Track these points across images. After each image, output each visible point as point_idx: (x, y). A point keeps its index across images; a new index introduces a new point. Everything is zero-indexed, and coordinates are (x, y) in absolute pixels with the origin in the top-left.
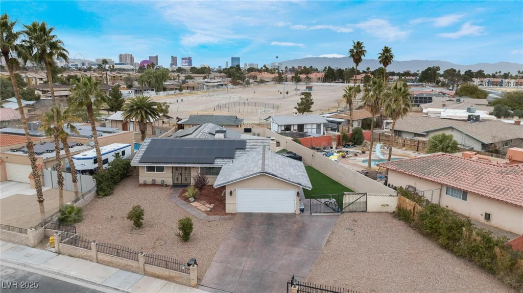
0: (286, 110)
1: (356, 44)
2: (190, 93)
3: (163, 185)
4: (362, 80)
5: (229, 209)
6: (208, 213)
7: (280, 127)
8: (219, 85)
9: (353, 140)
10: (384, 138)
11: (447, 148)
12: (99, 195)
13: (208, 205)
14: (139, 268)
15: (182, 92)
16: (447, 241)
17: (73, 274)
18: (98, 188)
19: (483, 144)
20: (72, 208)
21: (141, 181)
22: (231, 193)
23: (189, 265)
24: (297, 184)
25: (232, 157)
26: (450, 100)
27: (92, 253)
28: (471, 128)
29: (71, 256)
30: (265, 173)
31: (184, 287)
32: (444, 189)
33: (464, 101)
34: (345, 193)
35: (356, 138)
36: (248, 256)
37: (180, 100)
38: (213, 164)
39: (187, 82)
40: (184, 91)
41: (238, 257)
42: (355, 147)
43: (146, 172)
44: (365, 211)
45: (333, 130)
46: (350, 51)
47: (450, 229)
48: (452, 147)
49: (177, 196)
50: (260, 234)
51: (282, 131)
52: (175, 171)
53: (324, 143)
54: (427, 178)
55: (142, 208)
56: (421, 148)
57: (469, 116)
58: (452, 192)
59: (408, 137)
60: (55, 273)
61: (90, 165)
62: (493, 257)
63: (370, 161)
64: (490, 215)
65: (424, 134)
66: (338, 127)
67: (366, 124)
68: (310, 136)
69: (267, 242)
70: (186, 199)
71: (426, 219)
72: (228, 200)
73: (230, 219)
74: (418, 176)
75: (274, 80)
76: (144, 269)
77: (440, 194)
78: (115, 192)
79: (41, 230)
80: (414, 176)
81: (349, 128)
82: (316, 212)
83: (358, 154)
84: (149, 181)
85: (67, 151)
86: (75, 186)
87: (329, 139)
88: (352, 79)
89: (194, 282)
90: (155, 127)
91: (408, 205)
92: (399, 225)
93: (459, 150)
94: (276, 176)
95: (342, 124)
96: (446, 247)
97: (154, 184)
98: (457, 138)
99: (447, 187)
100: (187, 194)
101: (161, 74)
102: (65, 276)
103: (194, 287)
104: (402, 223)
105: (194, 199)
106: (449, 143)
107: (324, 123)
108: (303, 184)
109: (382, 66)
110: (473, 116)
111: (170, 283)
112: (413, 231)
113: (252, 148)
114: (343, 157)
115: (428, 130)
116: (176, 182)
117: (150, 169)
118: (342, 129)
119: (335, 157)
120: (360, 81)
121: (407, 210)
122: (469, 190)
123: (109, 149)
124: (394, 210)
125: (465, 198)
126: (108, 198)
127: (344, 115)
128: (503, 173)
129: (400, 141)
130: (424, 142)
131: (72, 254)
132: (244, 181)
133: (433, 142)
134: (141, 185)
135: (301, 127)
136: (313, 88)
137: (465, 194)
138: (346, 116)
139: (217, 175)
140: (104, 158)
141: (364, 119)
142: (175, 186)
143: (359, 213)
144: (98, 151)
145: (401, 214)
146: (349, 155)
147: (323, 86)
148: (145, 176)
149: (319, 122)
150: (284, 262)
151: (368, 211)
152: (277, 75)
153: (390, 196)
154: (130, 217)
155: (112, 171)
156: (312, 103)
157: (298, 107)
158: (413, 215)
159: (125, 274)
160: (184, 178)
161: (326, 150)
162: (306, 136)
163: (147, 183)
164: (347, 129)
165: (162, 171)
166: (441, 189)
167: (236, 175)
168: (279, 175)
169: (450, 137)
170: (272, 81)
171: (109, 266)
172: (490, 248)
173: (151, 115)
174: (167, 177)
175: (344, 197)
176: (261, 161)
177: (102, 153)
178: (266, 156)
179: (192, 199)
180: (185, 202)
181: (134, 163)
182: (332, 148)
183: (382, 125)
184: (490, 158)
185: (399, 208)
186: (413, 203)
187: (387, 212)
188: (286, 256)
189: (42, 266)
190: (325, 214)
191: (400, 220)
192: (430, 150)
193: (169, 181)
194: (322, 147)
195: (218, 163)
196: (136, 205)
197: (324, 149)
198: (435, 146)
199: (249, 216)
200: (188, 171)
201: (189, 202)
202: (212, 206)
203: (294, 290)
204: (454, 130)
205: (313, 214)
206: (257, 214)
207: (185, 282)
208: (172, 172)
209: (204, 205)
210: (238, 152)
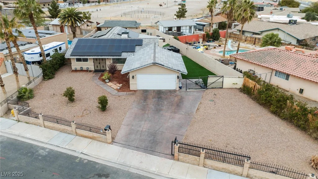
0: (169, 16)
2: (105, 5)
3: (87, 71)
5: (132, 87)
6: (119, 90)
7: (165, 28)
9: (213, 37)
10: (233, 36)
11: (274, 42)
12: (45, 79)
13: (118, 85)
14: (72, 131)
16: (276, 109)
17: (28, 136)
18: (44, 74)
19: (298, 40)
20: (26, 89)
21: (73, 68)
22: (133, 77)
23: (106, 130)
24: (178, 70)
25: (133, 51)
26: (275, 9)
27: (41, 121)
28: (291, 29)
29: (27, 123)
30: (156, 63)
31: (103, 143)
32: (274, 72)
33: (285, 10)
34: (209, 76)
35: (215, 36)
36: (145, 121)
37: (99, 10)
38: (121, 56)
40: (101, 3)
41: (139, 121)
42: (214, 42)
43: (76, 62)
44: (222, 88)
45: (200, 30)
47: (279, 101)
48: (277, 42)
49: (97, 78)
50: (153, 105)
51: (166, 31)
52: (95, 61)
53: (194, 40)
54: (263, 65)
55: (73, 89)
56: (256, 43)
57: (290, 21)
58: (279, 74)
59: (249, 35)
60: (16, 135)
61: (37, 58)
62: (307, 121)
63: (224, 51)
64: (303, 90)
65: (260, 33)
66: (203, 28)
67: (222, 26)
68: (185, 35)
69: (158, 110)
70: (104, 81)
71: (263, 94)
72: (131, 81)
73: (133, 94)
74: (258, 63)
76: (76, 132)
77: (271, 75)
78: (56, 76)
79: (5, 105)
80: (255, 64)
81: (210, 29)
82: (189, 89)
83: (216, 47)
84: (78, 68)
85: (18, 49)
86: (27, 73)
87: (197, 37)
89: (110, 140)
90: (82, 29)
91: (250, 84)
92: (244, 97)
93: (282, 44)
94: (164, 66)
95: (206, 26)
96: (275, 113)
97: (82, 70)
98: (281, 36)
99: (276, 72)
100: (104, 77)
102: (23, 137)
103: (110, 143)
104: (246, 96)
105: (109, 81)
106: (276, 40)
107: (194, 26)
108: (181, 70)
110: (292, 20)
111: (93, 141)
112: (253, 101)
113: (147, 45)
114: (207, 49)
115: (262, 30)
116: (96, 68)
117: (79, 60)
118: (206, 29)
119: (201, 49)
121: (249, 87)
122: (291, 74)
123: (50, 46)
124: (241, 87)
125: (287, 79)
126: (51, 80)
127: (207, 20)
128: (315, 62)
129: (244, 38)
130: (259, 39)
131: (27, 122)
132: (142, 69)
133: (265, 39)
134: (73, 71)
135: (179, 28)
137: (288, 76)
138: (209, 20)
139: (124, 63)
140: (46, 53)
141: (220, 23)
142: (96, 71)
143: (218, 89)
144: (41, 48)
145: (245, 90)
146: (211, 48)
148: (75, 65)
149: (190, 25)
150: (169, 124)
151: (223, 87)
153: (239, 77)
154: (65, 95)
155: (53, 62)
156: (186, 11)
157: (177, 14)
158: (254, 91)
159: (64, 135)
160: (102, 65)
161: (195, 45)
162: (182, 35)
163: (77, 70)
164: (209, 29)
165: (87, 61)
166: (272, 73)
167: (136, 65)
168: (165, 65)
169: (277, 36)
171: (52, 129)
172: (305, 115)
173: (78, 21)
174: (90, 65)
175: (209, 79)
176: (153, 54)
177: (44, 49)
178: (157, 50)
179: (107, 81)
180: (103, 83)
181: (67, 56)
182: (199, 43)
183: (231, 26)
184: (304, 50)
185: (244, 86)
186: (254, 83)
187: (236, 88)
188: (170, 120)
189: (8, 131)
190: (196, 90)
191: (244, 93)
192: (263, 44)
193: (92, 68)
194: (193, 42)
195: (124, 55)
196: (68, 87)
197: (194, 43)
198: (267, 42)
199: (145, 92)
200: (104, 61)
201: (106, 83)
202: (121, 85)
203: (176, 147)
204: (280, 30)
205: (187, 90)
206: (151, 90)
207: (104, 140)
208: (94, 62)
209: (116, 85)
210: (137, 48)
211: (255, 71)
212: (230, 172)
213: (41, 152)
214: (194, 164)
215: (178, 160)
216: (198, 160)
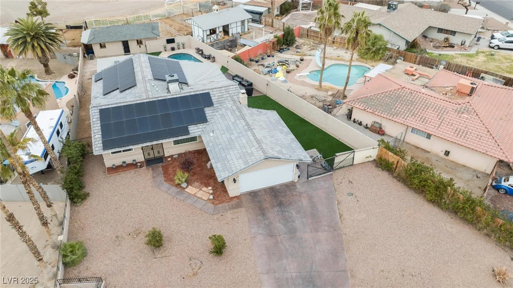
5: (232, 193)
6: (213, 202)
7: (205, 32)
9: (286, 42)
10: (312, 34)
13: (204, 189)
19: (407, 42)
21: (108, 165)
22: (235, 181)
24: (299, 160)
25: (206, 122)
32: (410, 130)
34: (337, 154)
35: (289, 39)
36: (286, 257)
38: (189, 134)
41: (278, 261)
43: (111, 155)
44: (352, 165)
45: (254, 21)
49: (163, 181)
50: (280, 222)
51: (207, 36)
52: (145, 149)
53: (259, 50)
55: (158, 230)
57: (389, 5)
58: (417, 131)
61: (41, 166)
64: (449, 152)
69: (292, 231)
70: (178, 186)
71: (414, 178)
73: (239, 206)
82: (311, 176)
83: (298, 63)
84: (119, 163)
87: (265, 46)
91: (391, 158)
94: (280, 159)
95: (264, 14)
97: (125, 166)
98: (387, 37)
99: (413, 129)
100: (177, 180)
104: (386, 173)
105: (186, 185)
106: (380, 45)
108: (303, 158)
113: (220, 102)
114: (288, 72)
116: (147, 157)
118: (265, 21)
119: (280, 75)
121: (389, 161)
122: (433, 133)
124: (375, 158)
125: (428, 139)
134: (109, 170)
135: (226, 27)
137: (429, 136)
141: (282, 4)
142: (148, 162)
143: (347, 168)
145: (381, 163)
146: (292, 67)
148: (110, 158)
150: (319, 255)
151: (354, 164)
153: (373, 148)
158: (396, 167)
160: (156, 151)
163: (117, 166)
164: (270, 21)
165: (130, 150)
166: (407, 130)
174: (136, 153)
175: (336, 158)
176: (250, 133)
178: (247, 119)
179: (184, 185)
180: (178, 190)
183: (297, 5)
185: (380, 158)
186: (397, 157)
187: (368, 162)
188: (318, 247)
190: (320, 176)
193: (140, 158)
194: (260, 57)
195: (193, 131)
197: (262, 59)
199: (254, 195)
200: (160, 147)
201: (183, 188)
202: (210, 189)
204: (382, 27)
205: (309, 179)
206: (260, 191)
208: (142, 151)
209: (201, 189)
210: (208, 111)
211: (381, 124)
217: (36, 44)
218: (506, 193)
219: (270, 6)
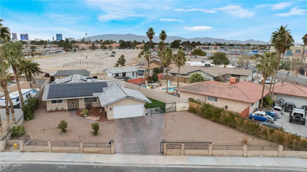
1: (150, 29)
2: (39, 58)
3: (63, 110)
4: (141, 48)
5: (109, 117)
6: (99, 121)
7: (113, 75)
8: (57, 52)
9: (153, 79)
11: (199, 80)
12: (27, 119)
13: (96, 117)
14: (80, 150)
15: (34, 57)
16: (215, 119)
17: (41, 159)
18: (24, 115)
19: (214, 77)
21: (49, 109)
22: (111, 109)
23: (110, 143)
24: (145, 101)
25: (102, 91)
26: (191, 57)
27: (49, 147)
28: (207, 70)
30: (129, 96)
31: (108, 155)
32: (207, 98)
33: (198, 57)
35: (155, 78)
36: (132, 137)
38: (92, 95)
39: (35, 50)
40: (35, 56)
41: (127, 138)
42: (155, 82)
43: (51, 104)
44: (176, 111)
45: (140, 75)
46: (147, 33)
47: (216, 113)
48: (201, 80)
49: (75, 115)
50: (132, 127)
52: (69, 102)
53: (139, 82)
54: (199, 93)
56: (186, 81)
57: (206, 64)
58: (210, 98)
59: (180, 76)
60: (29, 161)
61: (15, 103)
62: (235, 121)
63: (167, 88)
64: (227, 106)
65: (187, 74)
66: (143, 73)
67: (156, 71)
68: (132, 78)
69: (137, 130)
70: (82, 116)
71: (205, 110)
72: (109, 113)
73: (112, 122)
74: (195, 93)
75: (90, 48)
76: (83, 150)
77: (205, 100)
79: (5, 141)
80: (193, 93)
82: (153, 114)
83: (158, 86)
84: (54, 108)
86: (13, 115)
87: (142, 79)
88: (136, 47)
89: (113, 152)
90: (34, 79)
91: (195, 106)
92: (192, 115)
93: (204, 80)
94: (134, 98)
95: (145, 71)
96: (215, 121)
97: (57, 110)
98: (203, 75)
100: (82, 113)
101: (18, 45)
103: (113, 154)
104: (193, 114)
105: (87, 115)
106: (200, 78)
107: (136, 72)
108: (147, 100)
109: (161, 40)
110: (207, 64)
111: (99, 154)
112: (199, 117)
113: (111, 86)
114: (152, 88)
116: (70, 108)
117: (54, 102)
118: (145, 74)
120: (140, 48)
121: (194, 108)
122: (218, 96)
124: (188, 109)
125: (216, 101)
126: (32, 121)
127: (144, 67)
128: (230, 88)
129: (176, 78)
130: (188, 78)
131: (33, 151)
132: (118, 102)
133: (192, 78)
134: (48, 112)
135: (124, 74)
136: (116, 53)
137: (216, 99)
138: (146, 67)
141: (154, 69)
142: (70, 110)
143: (173, 112)
144: (21, 93)
145: (192, 110)
146: (154, 87)
147: (120, 51)
148: (50, 106)
149: (133, 71)
150: (150, 137)
151: (177, 111)
152: (92, 45)
153: (186, 102)
154: (59, 127)
156: (125, 61)
157: (117, 63)
158: (198, 110)
160: (74, 105)
163: (53, 110)
164: (148, 74)
165: (61, 102)
166: (206, 98)
167: (113, 99)
168: (135, 97)
169: (200, 75)
170: (89, 49)
171: (60, 152)
172: (233, 118)
174: (64, 105)
175: (166, 105)
176: (122, 91)
179: (86, 115)
180: (82, 118)
181: (44, 99)
182: (144, 84)
183: (163, 71)
184: (219, 83)
185: (190, 108)
186: (197, 104)
187: (185, 111)
188: (149, 135)
189: (18, 159)
191: (192, 113)
192: (191, 81)
193: (66, 108)
195: (95, 95)
196: (62, 120)
198: (194, 80)
199: (120, 120)
200: (77, 101)
201: (85, 117)
202: (99, 117)
203: (165, 145)
204: (201, 72)
206: (125, 118)
207: (108, 152)
208: (67, 103)
209: (94, 118)
210: (104, 89)
212: (201, 155)
213: (60, 167)
214: (177, 155)
215: (166, 155)
216: (180, 151)
217: (27, 70)
218: (255, 120)
219: (148, 68)
